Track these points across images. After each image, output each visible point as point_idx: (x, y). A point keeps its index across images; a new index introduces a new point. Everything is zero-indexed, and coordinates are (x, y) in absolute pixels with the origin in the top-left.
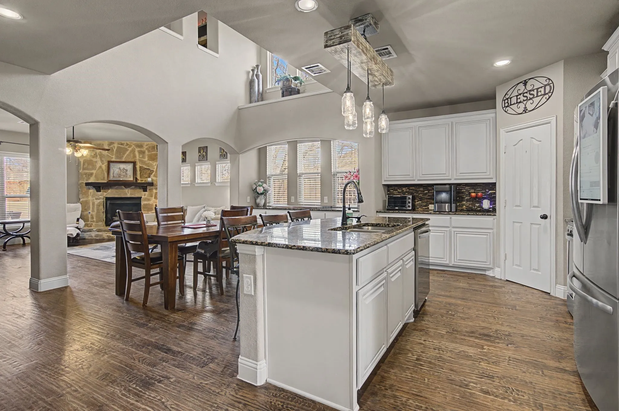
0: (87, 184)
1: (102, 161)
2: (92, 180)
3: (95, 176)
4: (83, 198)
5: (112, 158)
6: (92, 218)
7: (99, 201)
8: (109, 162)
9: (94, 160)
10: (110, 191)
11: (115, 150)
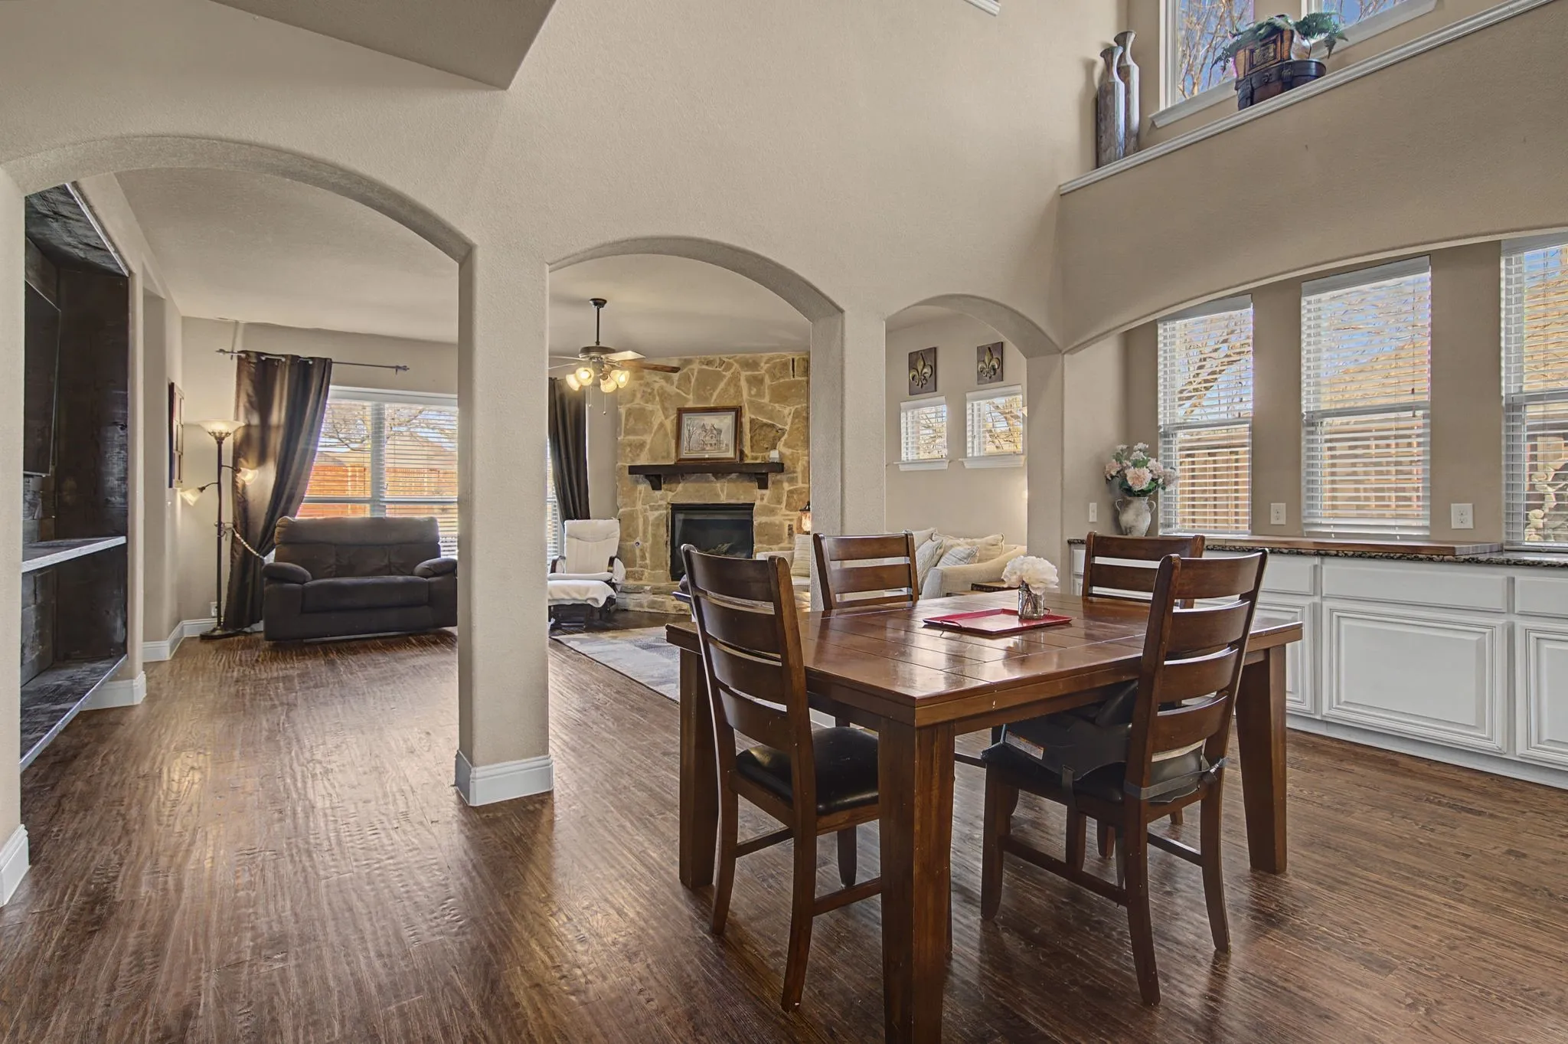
0: (633, 470)
1: (665, 409)
2: (643, 460)
3: (650, 450)
4: (625, 505)
5: (686, 400)
6: (643, 557)
7: (657, 513)
8: (681, 412)
9: (649, 407)
10: (680, 487)
11: (693, 380)
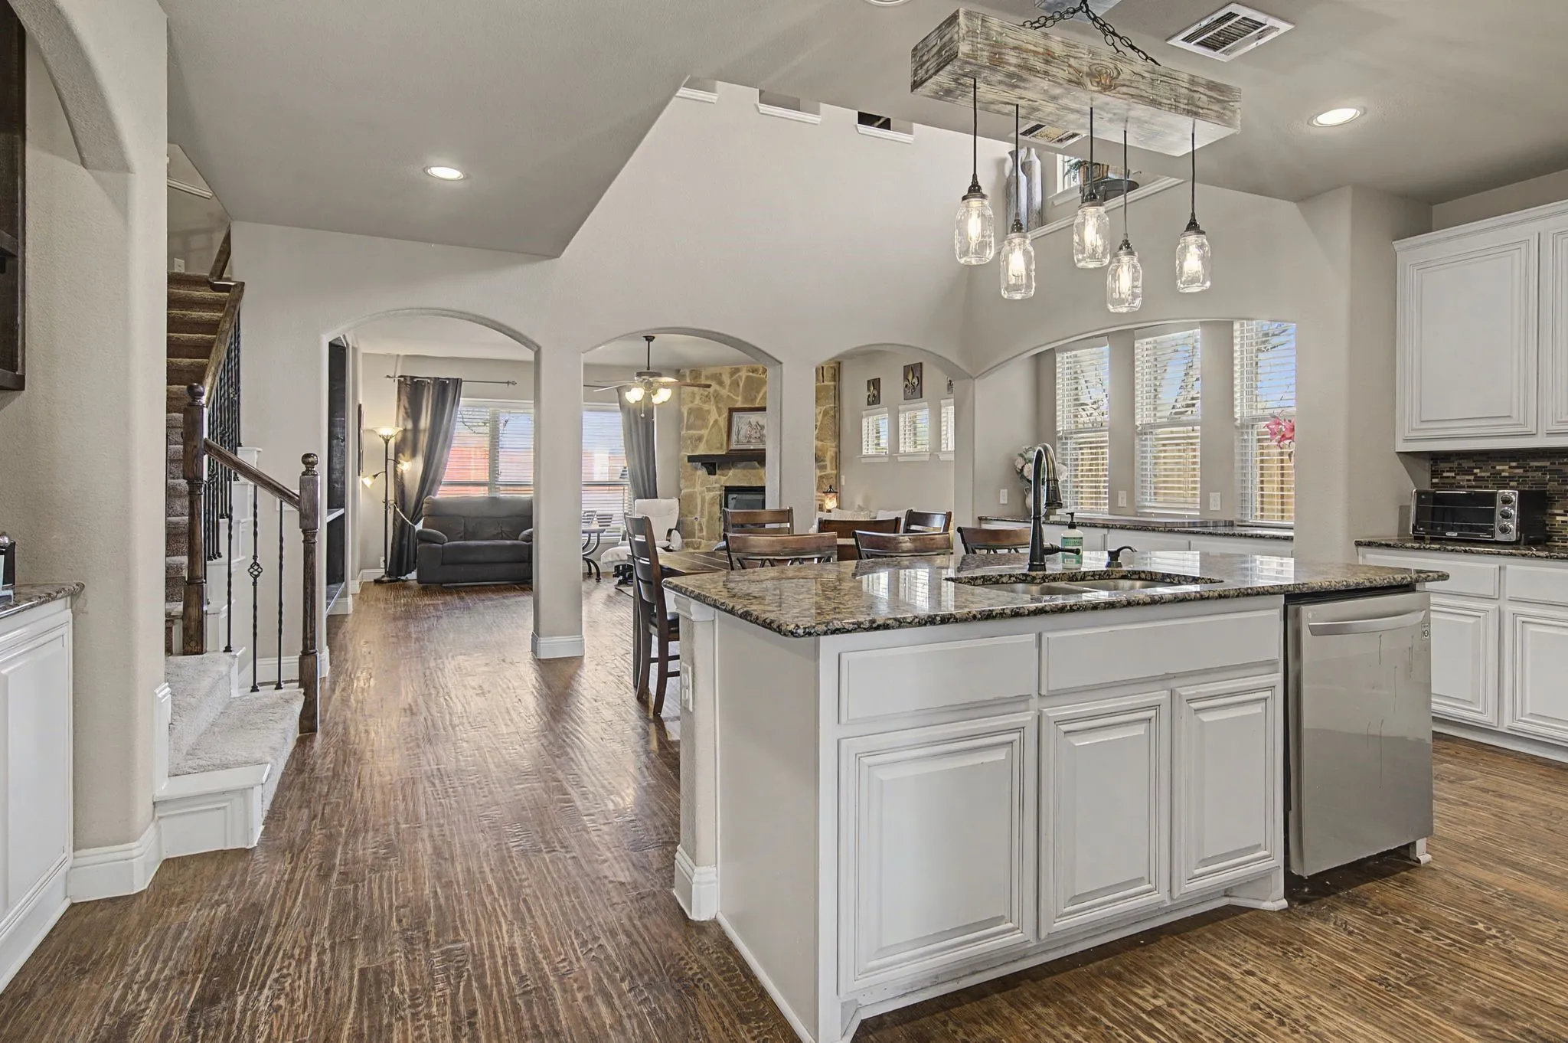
0: (691, 459)
1: (719, 409)
2: (701, 450)
3: (707, 441)
4: (685, 487)
5: (736, 401)
6: (699, 530)
7: (712, 494)
8: (731, 410)
9: (706, 407)
10: (731, 473)
11: (741, 385)
